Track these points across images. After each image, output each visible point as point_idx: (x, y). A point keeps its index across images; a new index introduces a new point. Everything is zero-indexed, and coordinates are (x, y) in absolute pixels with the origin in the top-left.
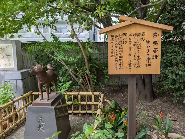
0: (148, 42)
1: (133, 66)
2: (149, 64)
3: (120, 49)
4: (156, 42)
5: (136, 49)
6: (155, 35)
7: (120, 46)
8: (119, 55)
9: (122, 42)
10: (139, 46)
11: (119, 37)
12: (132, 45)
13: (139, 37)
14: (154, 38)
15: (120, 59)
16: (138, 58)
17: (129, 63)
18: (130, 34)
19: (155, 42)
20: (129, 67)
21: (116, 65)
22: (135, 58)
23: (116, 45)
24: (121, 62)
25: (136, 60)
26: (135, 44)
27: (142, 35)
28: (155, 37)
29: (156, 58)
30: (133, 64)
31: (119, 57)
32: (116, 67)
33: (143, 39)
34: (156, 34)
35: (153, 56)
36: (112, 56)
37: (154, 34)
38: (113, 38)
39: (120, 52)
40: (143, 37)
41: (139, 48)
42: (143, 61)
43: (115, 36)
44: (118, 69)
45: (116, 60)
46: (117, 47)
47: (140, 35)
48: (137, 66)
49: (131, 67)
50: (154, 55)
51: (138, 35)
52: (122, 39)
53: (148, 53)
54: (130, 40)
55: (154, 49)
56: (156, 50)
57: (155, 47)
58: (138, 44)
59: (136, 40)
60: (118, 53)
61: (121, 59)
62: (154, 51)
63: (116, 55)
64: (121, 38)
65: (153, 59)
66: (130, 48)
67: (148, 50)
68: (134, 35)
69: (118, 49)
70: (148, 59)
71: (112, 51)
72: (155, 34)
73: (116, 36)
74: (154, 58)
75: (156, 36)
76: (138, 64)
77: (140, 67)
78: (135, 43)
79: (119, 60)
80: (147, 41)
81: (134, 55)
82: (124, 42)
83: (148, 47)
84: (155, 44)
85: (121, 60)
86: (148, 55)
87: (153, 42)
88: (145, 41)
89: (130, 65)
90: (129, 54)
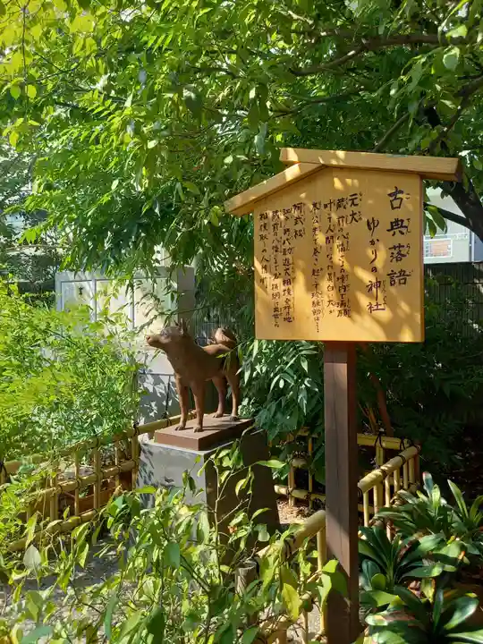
0: (371, 225)
1: (327, 310)
3: (285, 257)
4: (402, 221)
5: (335, 254)
6: (396, 199)
7: (287, 246)
9: (292, 233)
10: (342, 240)
11: (282, 217)
12: (321, 242)
13: (341, 212)
14: (393, 208)
15: (286, 287)
16: (339, 283)
17: (313, 303)
18: (315, 205)
19: (397, 225)
20: (314, 313)
21: (276, 310)
22: (332, 285)
23: (276, 243)
24: (289, 297)
25: (336, 290)
26: (332, 237)
27: (353, 203)
28: (396, 203)
29: (403, 281)
30: (325, 303)
31: (284, 282)
33: (357, 217)
35: (391, 275)
36: (263, 280)
37: (391, 195)
38: (266, 221)
39: (285, 267)
40: (356, 210)
41: (343, 250)
43: (270, 217)
44: (281, 320)
45: (275, 291)
46: (276, 249)
47: (344, 203)
48: (340, 312)
49: (320, 316)
50: (397, 270)
51: (339, 206)
52: (290, 223)
53: (374, 265)
54: (316, 225)
55: (395, 248)
56: (404, 251)
57: (398, 239)
58: (340, 234)
59: (334, 221)
60: (281, 269)
61: (290, 287)
62: (395, 255)
64: (287, 218)
65: (391, 285)
66: (315, 250)
67: (375, 253)
68: (326, 206)
69: (280, 255)
70: (374, 285)
71: (264, 263)
72: (396, 193)
73: (275, 214)
74: (397, 280)
75: (402, 199)
76: (343, 303)
77: (350, 313)
78: (330, 234)
79: (284, 291)
80: (371, 221)
81: (330, 275)
82: (296, 231)
83: (372, 242)
84: (397, 231)
85: (289, 293)
86: (375, 270)
87: (392, 223)
88: (363, 224)
89: (316, 308)
90: (314, 270)
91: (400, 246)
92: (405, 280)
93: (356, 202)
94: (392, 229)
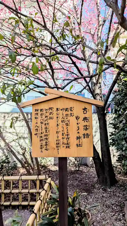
0: (77, 118)
1: (62, 146)
2: (80, 145)
3: (45, 126)
4: (87, 118)
5: (65, 126)
6: (85, 111)
7: (46, 122)
8: (45, 133)
9: (48, 118)
10: (67, 122)
11: (44, 112)
12: (60, 122)
13: (67, 113)
14: (84, 114)
15: (46, 137)
16: (66, 137)
17: (57, 143)
18: (57, 109)
19: (85, 119)
20: (57, 147)
21: (41, 146)
22: (64, 137)
23: (42, 121)
24: (47, 141)
25: (65, 139)
26: (64, 121)
27: (71, 110)
28: (85, 112)
29: (88, 137)
30: (61, 143)
31: (45, 135)
32: (41, 148)
33: (72, 115)
34: (87, 109)
35: (84, 135)
36: (36, 134)
37: (83, 109)
38: (38, 112)
39: (45, 130)
40: (72, 112)
41: (67, 125)
42: (73, 141)
43: (39, 111)
44: (43, 149)
45: (41, 139)
46: (42, 123)
47: (68, 110)
48: (67, 147)
49: (59, 148)
50: (86, 133)
51: (66, 110)
52: (48, 114)
53: (78, 131)
54: (58, 116)
55: (85, 126)
56: (88, 127)
57: (86, 123)
58: (67, 120)
59: (64, 115)
60: (44, 130)
61: (48, 137)
62: (85, 129)
63: (42, 134)
64: (46, 112)
65: (84, 138)
66: (58, 124)
67: (78, 127)
68: (61, 110)
69: (43, 125)
70: (78, 138)
71: (37, 128)
72: (85, 109)
73: (41, 110)
74: (86, 136)
75: (87, 111)
76: (68, 144)
77: (70, 147)
78: (63, 119)
79: (45, 139)
80: (77, 117)
81: (63, 133)
82: (50, 117)
83: (78, 124)
84: (85, 121)
85: (47, 139)
86: (78, 133)
87: (84, 118)
88: (74, 117)
89: (58, 145)
90: (57, 132)
91: (86, 126)
92: (88, 136)
93: (72, 110)
94: (84, 120)
